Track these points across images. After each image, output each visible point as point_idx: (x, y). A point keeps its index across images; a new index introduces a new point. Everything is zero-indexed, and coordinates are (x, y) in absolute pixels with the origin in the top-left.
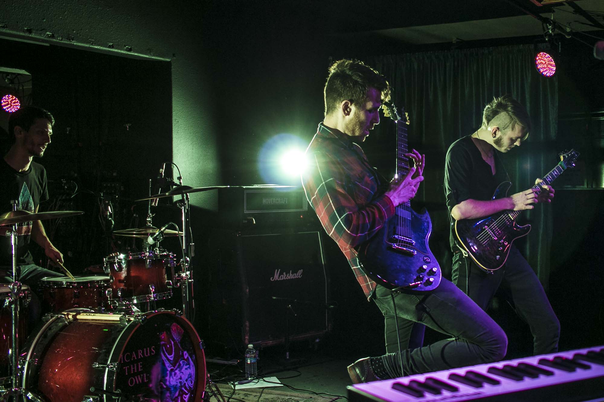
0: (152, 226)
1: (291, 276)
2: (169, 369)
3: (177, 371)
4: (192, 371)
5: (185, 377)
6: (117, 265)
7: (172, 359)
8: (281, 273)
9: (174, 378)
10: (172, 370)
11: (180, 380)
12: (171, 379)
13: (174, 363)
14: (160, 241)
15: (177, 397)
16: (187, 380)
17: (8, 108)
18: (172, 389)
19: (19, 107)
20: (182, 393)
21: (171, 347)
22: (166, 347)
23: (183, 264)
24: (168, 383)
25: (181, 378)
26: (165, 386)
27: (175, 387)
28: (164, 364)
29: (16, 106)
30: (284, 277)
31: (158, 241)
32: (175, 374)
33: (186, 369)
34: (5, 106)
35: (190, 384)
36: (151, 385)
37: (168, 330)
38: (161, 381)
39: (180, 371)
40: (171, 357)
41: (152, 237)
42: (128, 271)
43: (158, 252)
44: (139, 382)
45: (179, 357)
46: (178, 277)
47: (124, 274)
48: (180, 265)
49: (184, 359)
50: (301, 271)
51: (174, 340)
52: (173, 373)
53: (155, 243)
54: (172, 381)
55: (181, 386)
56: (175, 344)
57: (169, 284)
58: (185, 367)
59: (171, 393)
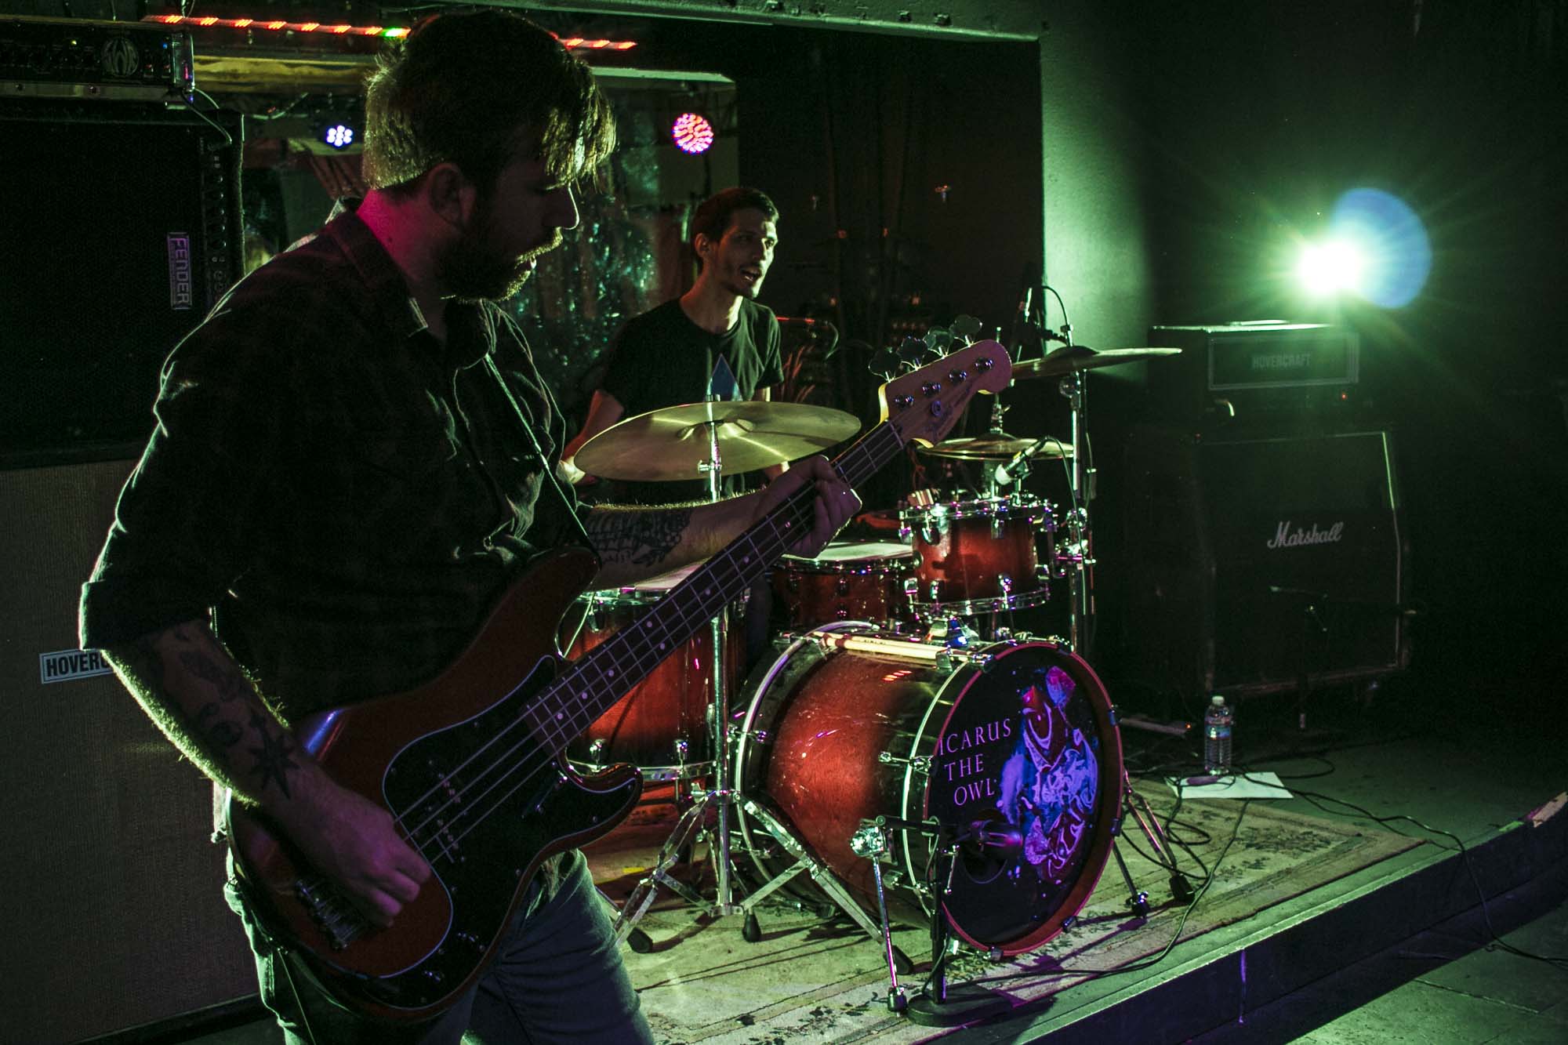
0: (1002, 432)
1: (1315, 537)
2: (1040, 769)
3: (1058, 773)
4: (1091, 772)
5: (1074, 787)
6: (928, 529)
7: (1047, 747)
8: (1292, 531)
9: (1052, 787)
10: (1046, 771)
11: (1063, 792)
12: (1045, 789)
13: (1051, 755)
14: (1023, 478)
15: (1056, 830)
16: (1079, 793)
17: (687, 143)
18: (1047, 812)
19: (710, 141)
20: (1067, 821)
21: (1046, 719)
22: (1035, 721)
23: (1072, 524)
24: (1036, 799)
25: (1066, 788)
26: (1030, 806)
27: (1053, 808)
28: (1029, 758)
29: (704, 137)
30: (1299, 539)
31: (1019, 477)
32: (1054, 779)
33: (1078, 768)
34: (681, 138)
35: (1085, 801)
36: (1000, 804)
37: (1041, 682)
38: (1022, 794)
39: (1064, 772)
40: (1045, 743)
41: (1004, 466)
42: (954, 544)
43: (1019, 501)
44: (976, 795)
45: (1061, 742)
46: (1061, 555)
47: (943, 551)
48: (1067, 525)
49: (1074, 746)
50: (1338, 527)
51: (1051, 704)
52: (1049, 777)
53: (1013, 481)
54: (1045, 794)
55: (1067, 806)
56: (1055, 712)
57: (1042, 571)
58: (1076, 763)
59: (1043, 820)
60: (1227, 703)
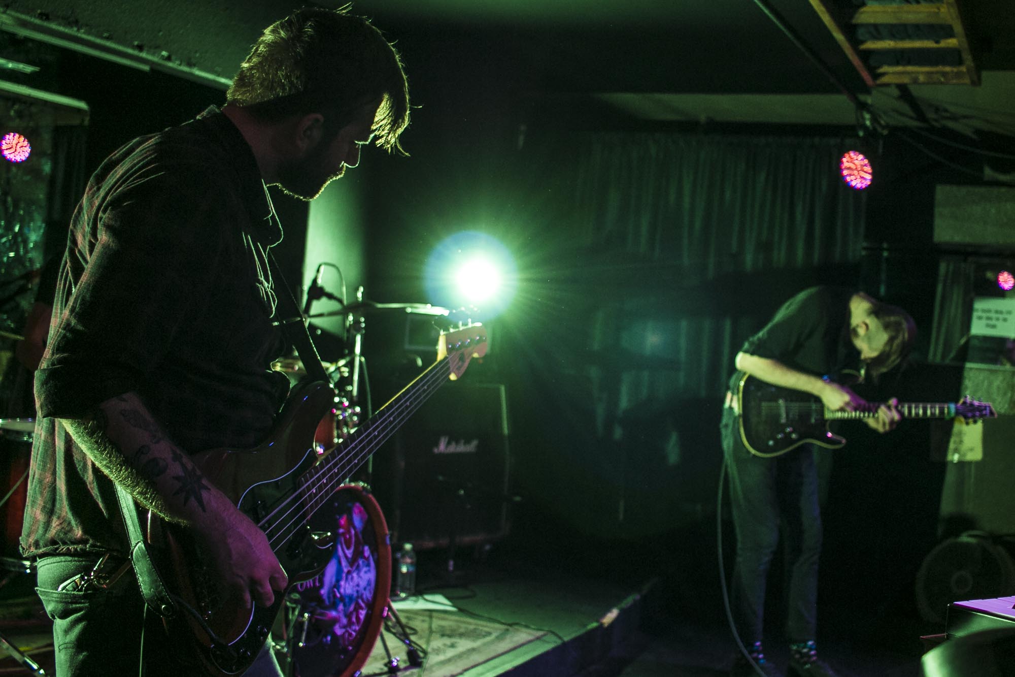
1: (461, 448)
2: (346, 570)
3: (355, 575)
4: (372, 576)
5: (363, 584)
7: (350, 556)
8: (449, 443)
9: (351, 584)
10: (349, 572)
11: (357, 588)
12: (347, 585)
13: (352, 562)
15: (351, 613)
16: (365, 589)
18: (347, 600)
20: (358, 607)
21: (351, 537)
22: (345, 538)
24: (342, 590)
25: (358, 585)
26: (338, 595)
27: (351, 597)
28: (340, 563)
30: (453, 449)
32: (352, 578)
33: (366, 572)
35: (368, 595)
36: (323, 592)
37: (350, 513)
38: (335, 586)
39: (358, 574)
40: (349, 553)
44: (310, 585)
45: (358, 554)
49: (364, 557)
50: (475, 443)
51: (355, 528)
52: (350, 577)
54: (347, 588)
55: (358, 597)
56: (356, 533)
58: (365, 569)
59: (345, 605)
60: (414, 549)
